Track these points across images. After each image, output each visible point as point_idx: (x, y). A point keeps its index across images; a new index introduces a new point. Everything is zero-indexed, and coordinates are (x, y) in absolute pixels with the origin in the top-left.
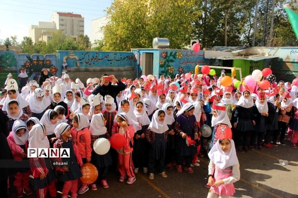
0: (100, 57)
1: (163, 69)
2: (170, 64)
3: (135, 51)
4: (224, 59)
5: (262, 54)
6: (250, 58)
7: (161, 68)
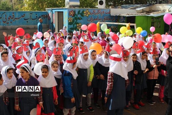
0: (17, 16)
1: (72, 26)
2: (78, 21)
3: (49, 10)
4: (127, 16)
5: (163, 10)
6: (152, 14)
7: (69, 25)
